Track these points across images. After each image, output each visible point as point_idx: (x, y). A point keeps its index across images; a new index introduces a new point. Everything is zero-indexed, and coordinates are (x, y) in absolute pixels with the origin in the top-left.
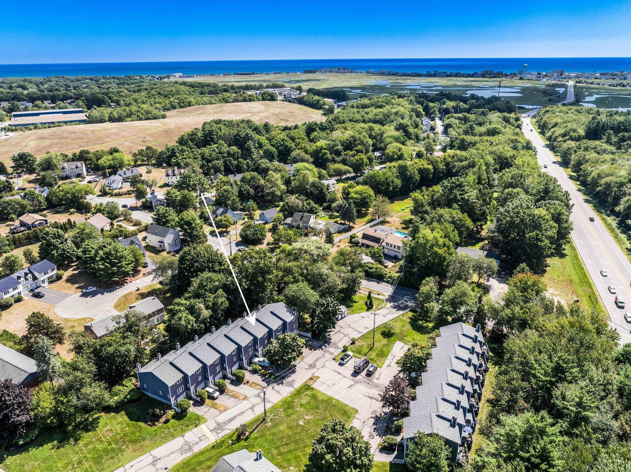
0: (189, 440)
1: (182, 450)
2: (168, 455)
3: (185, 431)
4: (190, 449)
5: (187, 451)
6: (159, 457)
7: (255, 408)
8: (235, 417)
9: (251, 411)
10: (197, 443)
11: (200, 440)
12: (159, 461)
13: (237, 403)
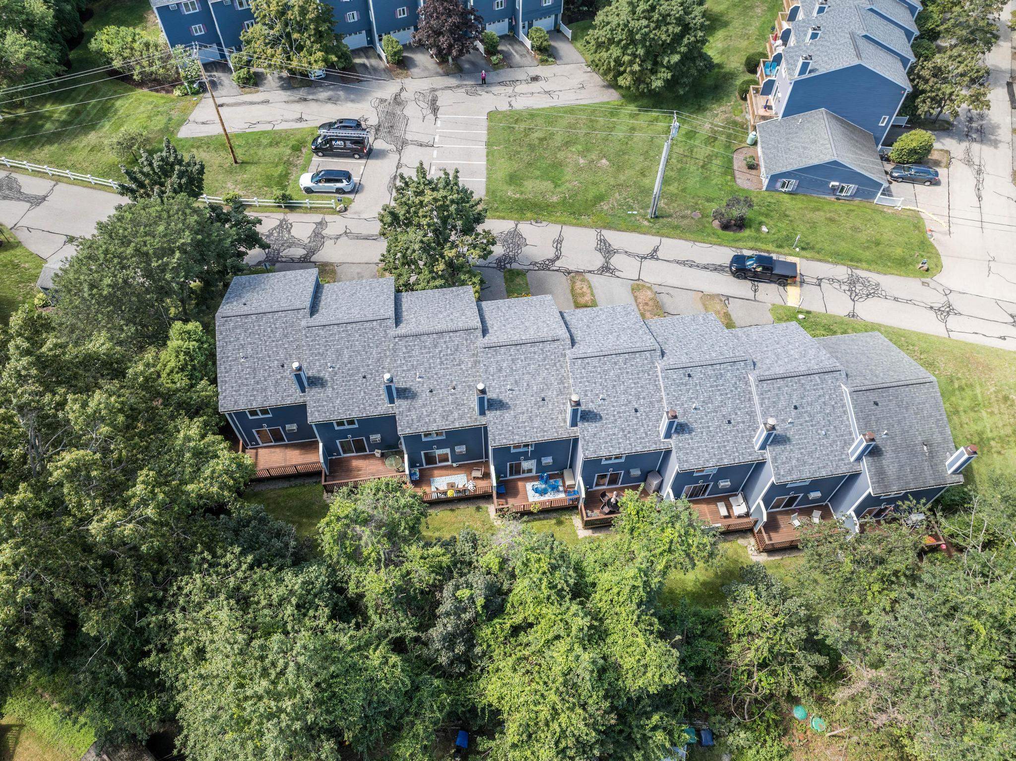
0: (846, 297)
1: (874, 292)
2: (908, 301)
3: (842, 323)
4: (853, 282)
5: (865, 283)
6: (932, 313)
7: (649, 250)
8: (705, 267)
9: (660, 254)
10: (832, 280)
11: (820, 280)
12: (936, 306)
13: (671, 291)
